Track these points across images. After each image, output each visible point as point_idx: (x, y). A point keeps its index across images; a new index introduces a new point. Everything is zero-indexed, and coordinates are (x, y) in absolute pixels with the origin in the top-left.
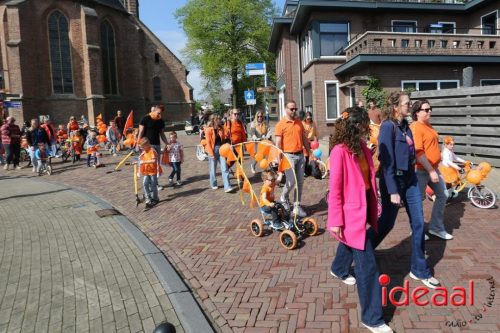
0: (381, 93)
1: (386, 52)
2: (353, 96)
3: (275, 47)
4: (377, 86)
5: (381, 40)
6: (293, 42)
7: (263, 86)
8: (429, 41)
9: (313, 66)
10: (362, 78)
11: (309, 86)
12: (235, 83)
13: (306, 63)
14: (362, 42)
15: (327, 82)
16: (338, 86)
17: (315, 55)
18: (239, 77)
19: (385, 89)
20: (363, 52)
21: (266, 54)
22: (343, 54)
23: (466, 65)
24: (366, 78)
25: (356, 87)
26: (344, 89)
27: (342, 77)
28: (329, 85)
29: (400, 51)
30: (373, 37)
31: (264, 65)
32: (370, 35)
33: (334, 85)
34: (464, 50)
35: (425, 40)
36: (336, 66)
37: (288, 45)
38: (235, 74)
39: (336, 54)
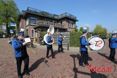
0: (43, 33)
1: (44, 25)
2: (37, 33)
3: (19, 20)
4: (42, 31)
5: (43, 22)
6: (24, 20)
7: (16, 29)
8: (52, 24)
9: (29, 26)
10: (39, 29)
11: (27, 30)
12: (7, 27)
13: (27, 25)
14: (39, 22)
15: (32, 29)
16: (34, 30)
17: (29, 23)
18: (9, 26)
19: (44, 32)
20: (40, 24)
21: (17, 21)
22: (35, 24)
23: (58, 29)
24: (40, 29)
25: (38, 31)
26: (35, 31)
27: (35, 29)
28: (32, 30)
29: (47, 25)
30: (42, 22)
31: (16, 24)
32: (41, 21)
33: (33, 30)
34: (57, 26)
35: (51, 23)
36: (34, 26)
37: (22, 20)
38: (7, 25)
39: (34, 24)
